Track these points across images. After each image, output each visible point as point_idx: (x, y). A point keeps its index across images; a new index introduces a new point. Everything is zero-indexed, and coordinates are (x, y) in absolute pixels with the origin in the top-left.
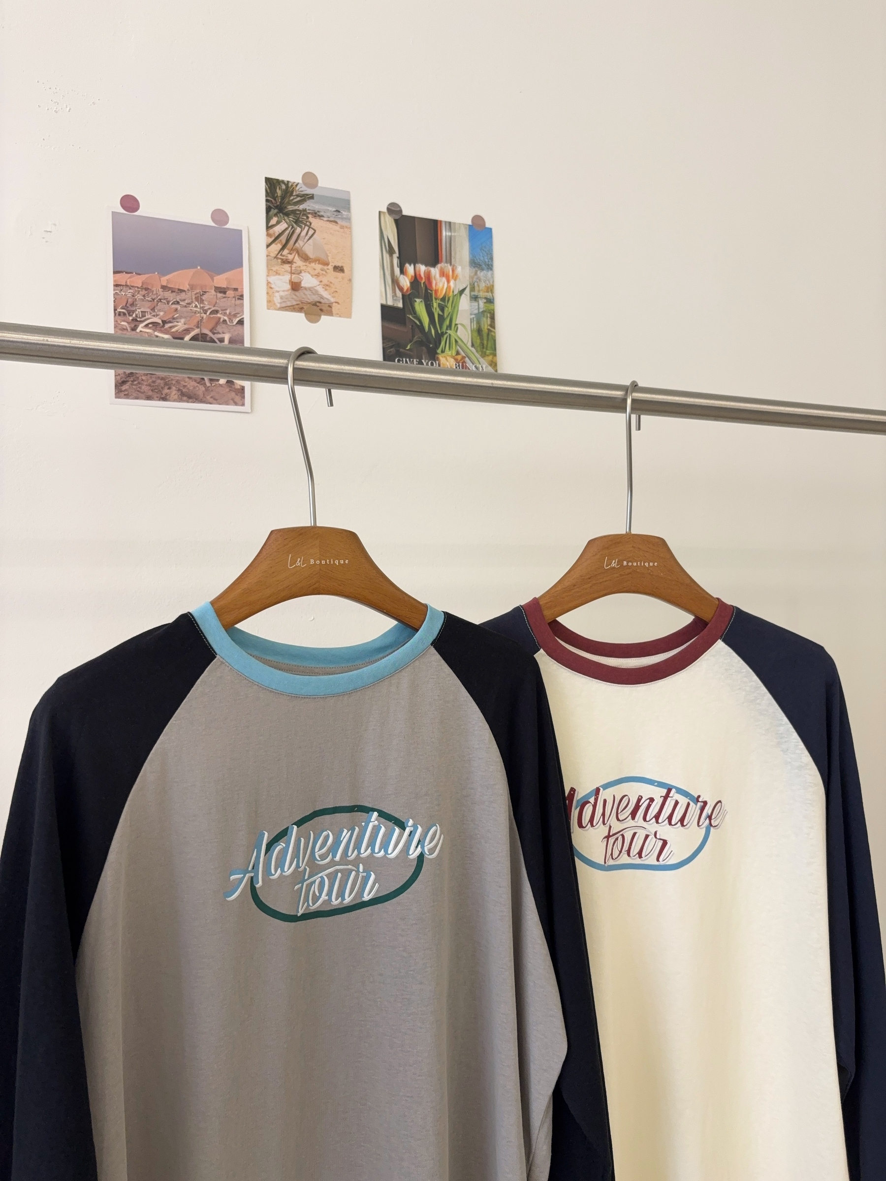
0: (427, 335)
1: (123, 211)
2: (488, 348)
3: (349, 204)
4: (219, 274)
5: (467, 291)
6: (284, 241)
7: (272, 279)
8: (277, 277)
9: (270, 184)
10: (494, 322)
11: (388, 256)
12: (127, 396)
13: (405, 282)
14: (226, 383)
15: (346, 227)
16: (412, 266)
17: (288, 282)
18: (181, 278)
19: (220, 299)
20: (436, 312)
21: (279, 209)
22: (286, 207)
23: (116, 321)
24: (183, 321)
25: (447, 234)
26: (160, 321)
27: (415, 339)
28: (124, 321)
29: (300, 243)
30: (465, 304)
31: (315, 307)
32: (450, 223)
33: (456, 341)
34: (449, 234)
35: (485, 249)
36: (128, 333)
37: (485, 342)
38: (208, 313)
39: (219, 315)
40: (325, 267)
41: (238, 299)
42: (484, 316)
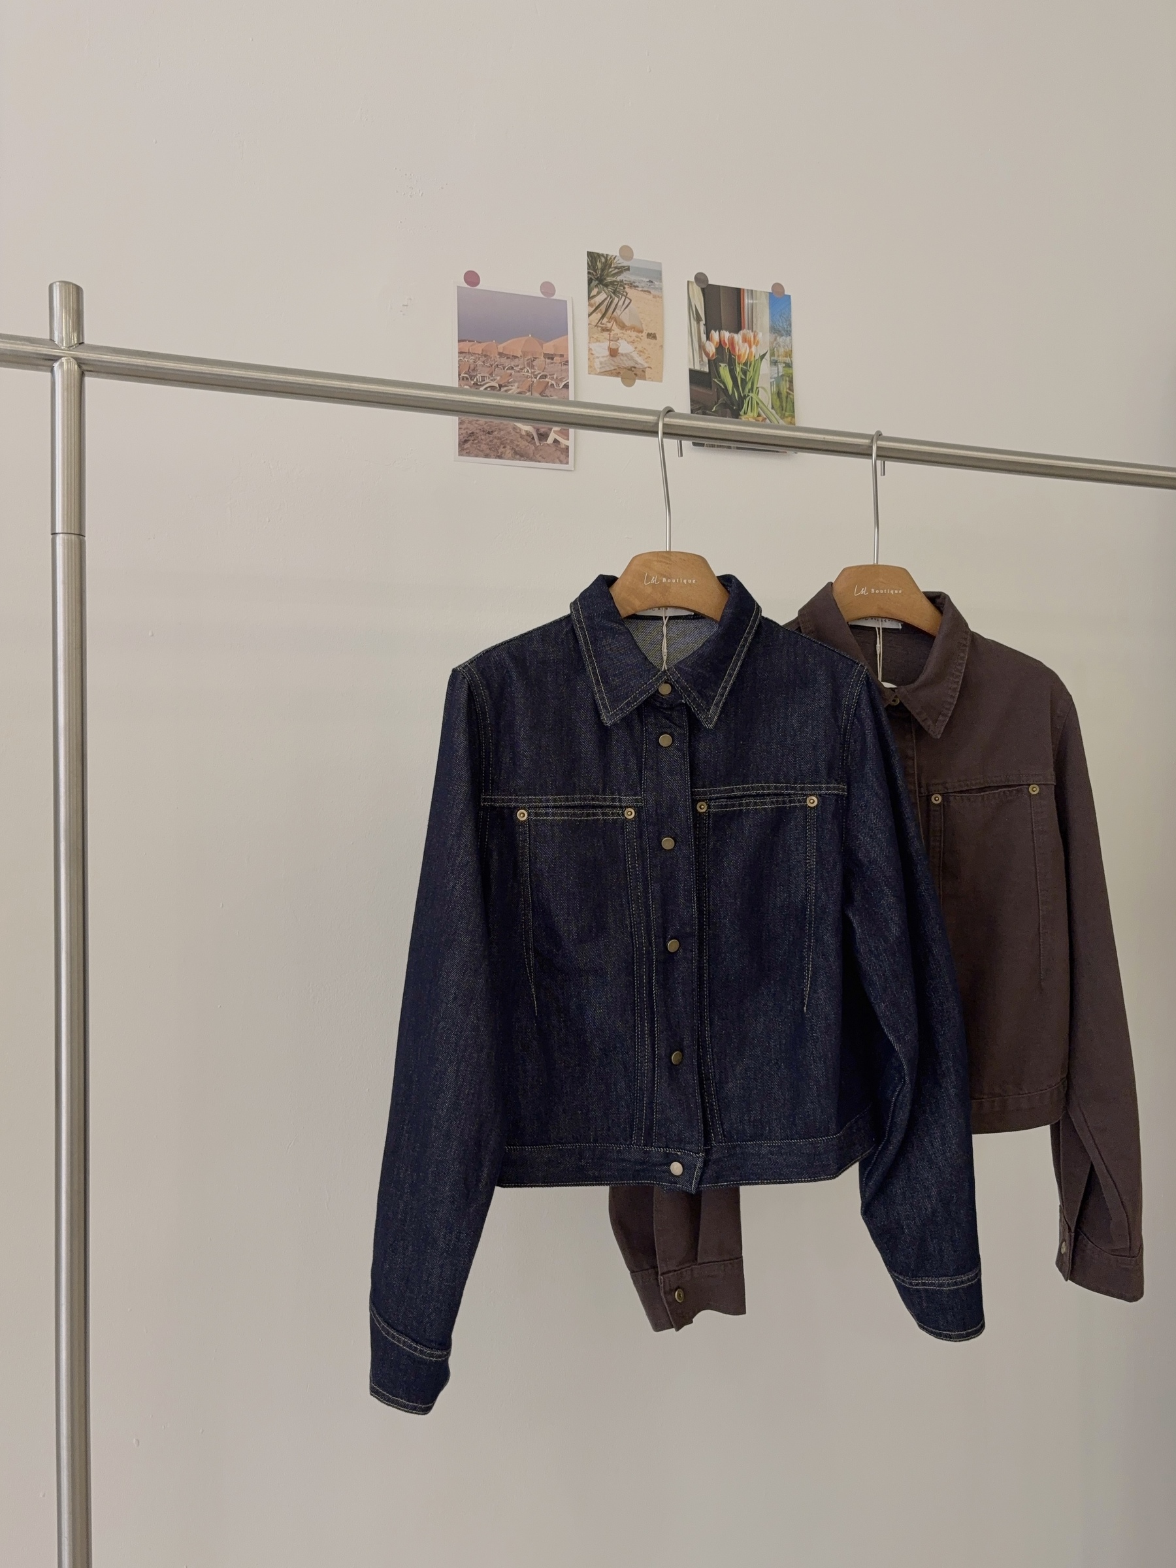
0: (730, 397)
1: (466, 285)
2: (787, 410)
3: (661, 275)
4: (547, 342)
6: (604, 311)
7: (594, 346)
8: (598, 343)
9: (591, 257)
10: (793, 386)
11: (695, 323)
12: (469, 454)
13: (711, 348)
14: (554, 442)
15: (659, 297)
16: (717, 332)
17: (607, 348)
18: (515, 346)
19: (548, 364)
20: (739, 376)
21: (599, 281)
22: (605, 279)
23: (460, 385)
24: (516, 385)
25: (749, 301)
26: (497, 386)
27: (720, 401)
28: (467, 385)
29: (618, 311)
30: (765, 368)
31: (630, 372)
32: (752, 291)
33: (758, 404)
34: (750, 301)
35: (784, 316)
37: (784, 405)
38: (538, 378)
39: (547, 380)
40: (640, 335)
41: (564, 364)
42: (783, 379)
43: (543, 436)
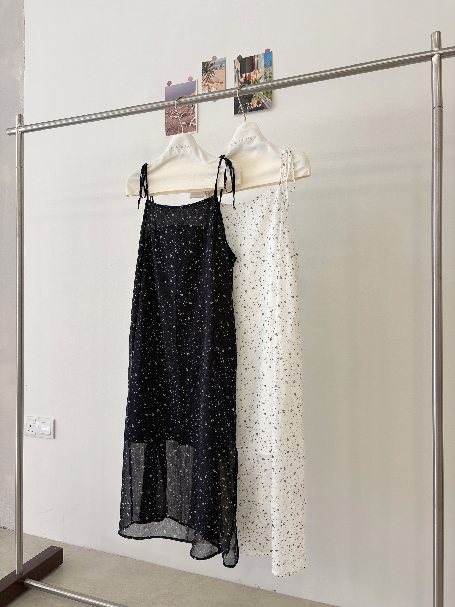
1: (168, 86)
2: (269, 93)
3: (225, 61)
5: (263, 77)
6: (206, 80)
8: (205, 91)
9: (203, 64)
11: (237, 73)
12: (168, 135)
13: (242, 80)
14: (191, 125)
15: (224, 69)
16: (245, 74)
17: (207, 91)
21: (205, 71)
22: (207, 69)
23: (165, 116)
24: (180, 111)
25: (256, 59)
26: (175, 113)
27: (244, 97)
28: (167, 115)
29: (211, 79)
30: (262, 81)
32: (257, 55)
33: (258, 94)
35: (270, 60)
36: (168, 118)
39: (189, 107)
40: (218, 84)
43: (188, 124)
